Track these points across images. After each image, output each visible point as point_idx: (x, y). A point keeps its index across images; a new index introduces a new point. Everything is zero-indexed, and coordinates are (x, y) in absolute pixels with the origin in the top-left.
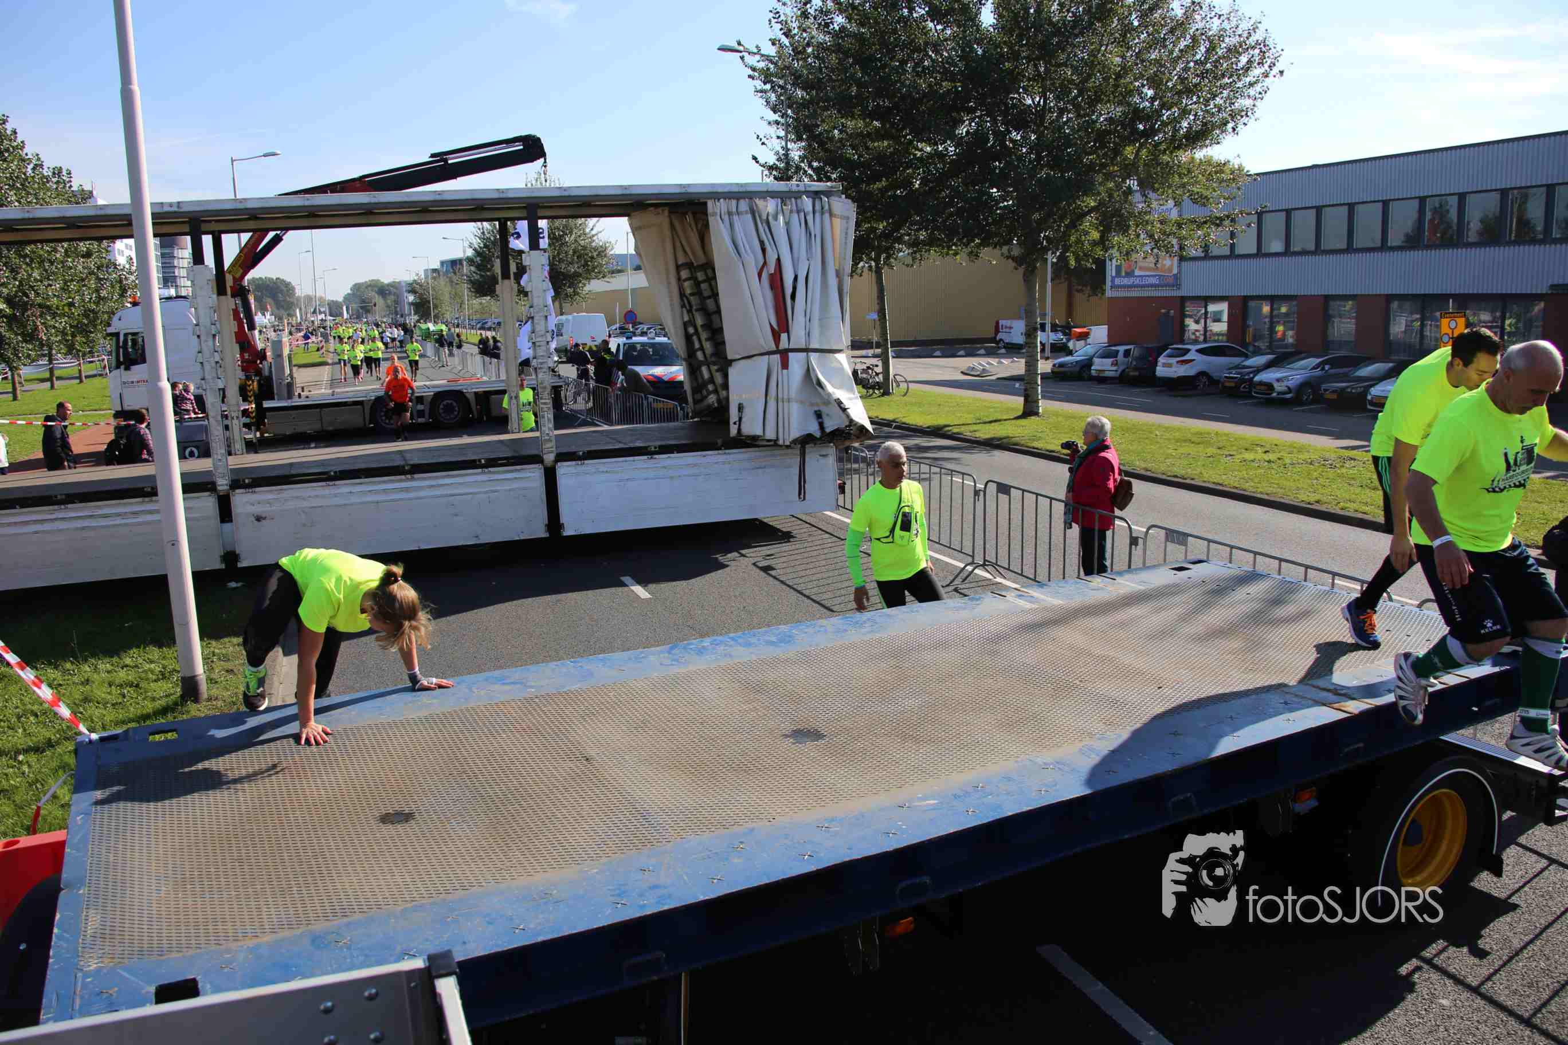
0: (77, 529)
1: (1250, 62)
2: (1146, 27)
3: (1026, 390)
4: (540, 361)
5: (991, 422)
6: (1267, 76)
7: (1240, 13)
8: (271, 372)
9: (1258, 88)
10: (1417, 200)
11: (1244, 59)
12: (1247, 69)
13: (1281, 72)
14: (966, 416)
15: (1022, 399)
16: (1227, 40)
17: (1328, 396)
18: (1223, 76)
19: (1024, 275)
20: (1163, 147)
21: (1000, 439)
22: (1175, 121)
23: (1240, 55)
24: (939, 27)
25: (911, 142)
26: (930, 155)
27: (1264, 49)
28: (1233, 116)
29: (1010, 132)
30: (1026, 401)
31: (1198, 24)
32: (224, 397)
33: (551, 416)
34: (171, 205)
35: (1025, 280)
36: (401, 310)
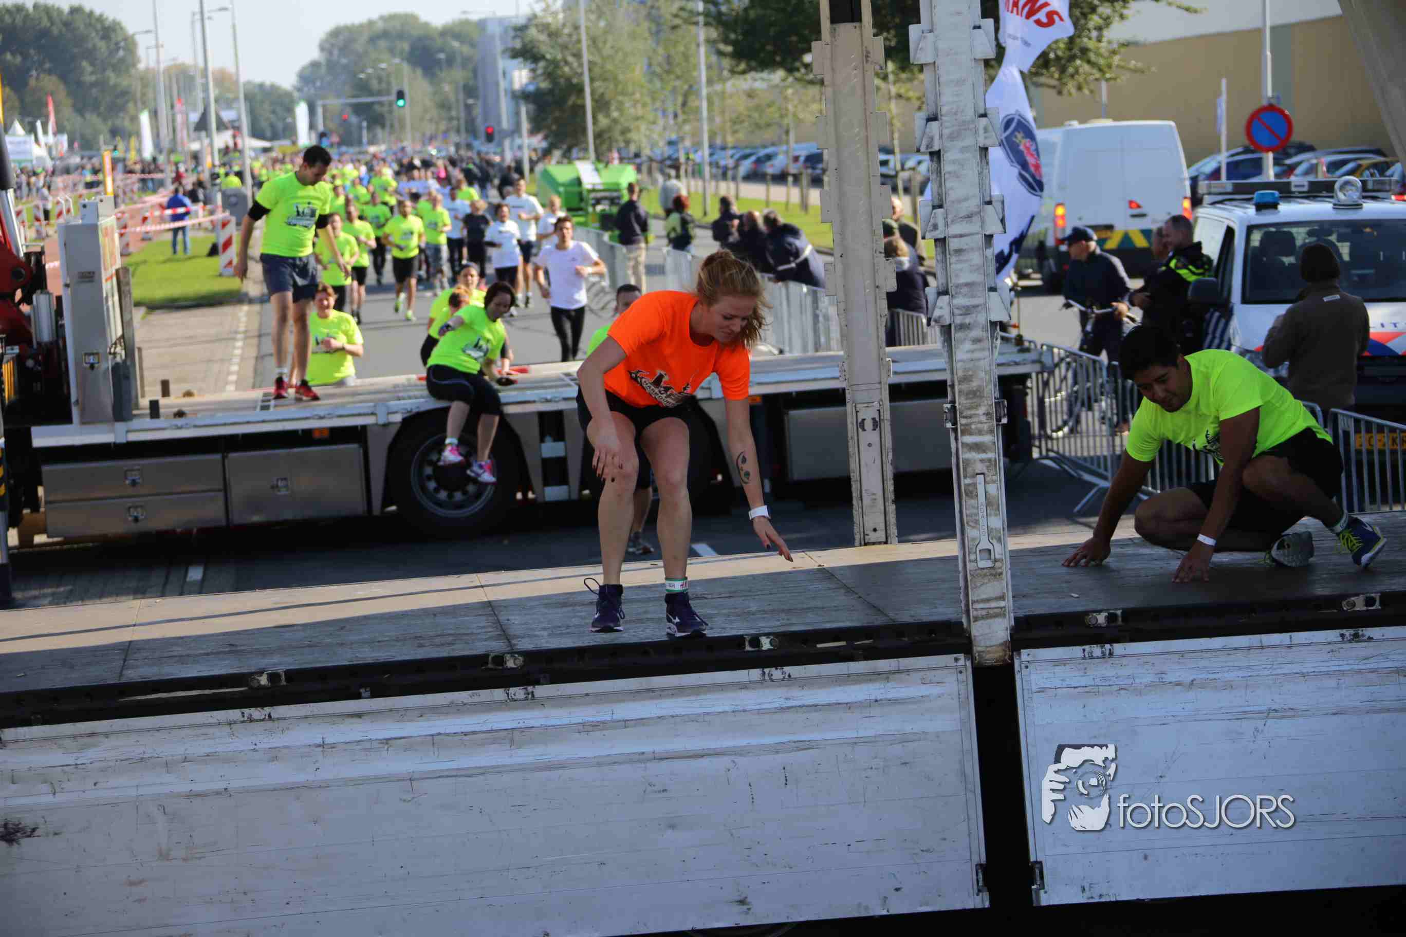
4: (960, 301)
8: (59, 329)
33: (997, 489)
36: (486, 120)
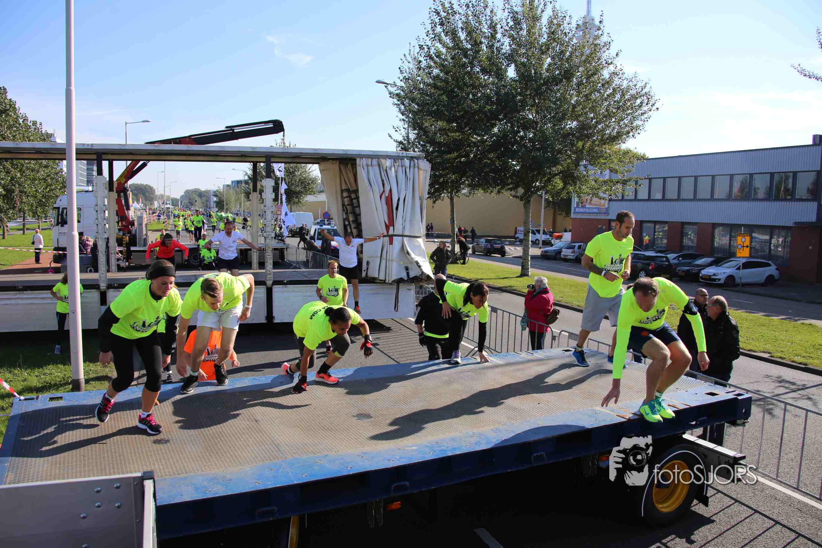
0: (27, 304)
1: (642, 103)
2: (590, 83)
3: (522, 263)
5: (504, 278)
6: (650, 111)
7: (637, 78)
8: (136, 232)
9: (646, 116)
10: (729, 176)
11: (638, 101)
12: (640, 106)
13: (657, 109)
14: (491, 274)
15: (521, 267)
16: (630, 91)
17: (680, 273)
18: (628, 109)
19: (524, 204)
20: (597, 143)
21: (506, 287)
22: (603, 130)
23: (637, 98)
24: (486, 78)
25: (470, 134)
26: (479, 141)
27: (649, 97)
28: (632, 130)
29: (519, 132)
30: (523, 268)
31: (617, 81)
32: (108, 243)
34: (88, 145)
35: (524, 207)
36: (209, 205)
